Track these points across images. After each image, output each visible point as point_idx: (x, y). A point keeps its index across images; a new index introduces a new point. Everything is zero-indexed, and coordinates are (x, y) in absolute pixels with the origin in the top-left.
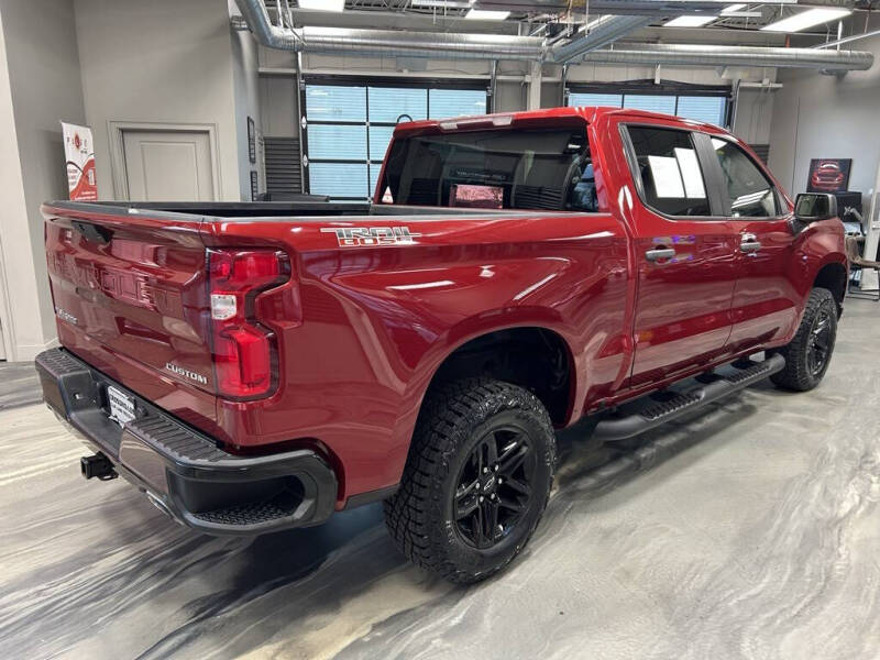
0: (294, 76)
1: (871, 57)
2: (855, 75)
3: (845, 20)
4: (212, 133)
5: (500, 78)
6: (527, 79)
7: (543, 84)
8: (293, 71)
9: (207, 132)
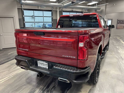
0: (22, 9)
1: (100, 8)
2: (98, 10)
3: (97, 3)
4: (14, 18)
5: (53, 10)
6: (57, 10)
7: (59, 11)
8: (21, 8)
9: (13, 17)
